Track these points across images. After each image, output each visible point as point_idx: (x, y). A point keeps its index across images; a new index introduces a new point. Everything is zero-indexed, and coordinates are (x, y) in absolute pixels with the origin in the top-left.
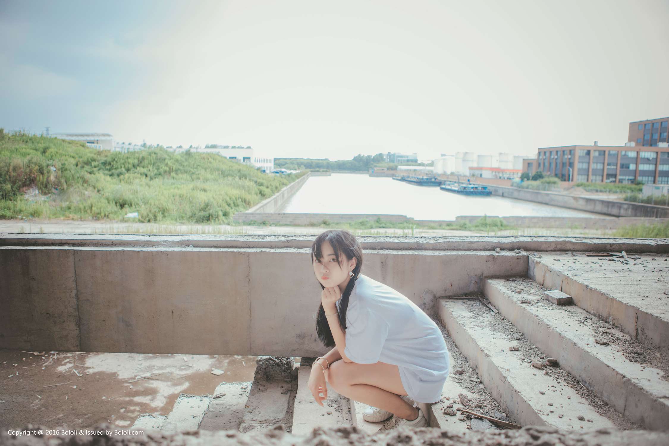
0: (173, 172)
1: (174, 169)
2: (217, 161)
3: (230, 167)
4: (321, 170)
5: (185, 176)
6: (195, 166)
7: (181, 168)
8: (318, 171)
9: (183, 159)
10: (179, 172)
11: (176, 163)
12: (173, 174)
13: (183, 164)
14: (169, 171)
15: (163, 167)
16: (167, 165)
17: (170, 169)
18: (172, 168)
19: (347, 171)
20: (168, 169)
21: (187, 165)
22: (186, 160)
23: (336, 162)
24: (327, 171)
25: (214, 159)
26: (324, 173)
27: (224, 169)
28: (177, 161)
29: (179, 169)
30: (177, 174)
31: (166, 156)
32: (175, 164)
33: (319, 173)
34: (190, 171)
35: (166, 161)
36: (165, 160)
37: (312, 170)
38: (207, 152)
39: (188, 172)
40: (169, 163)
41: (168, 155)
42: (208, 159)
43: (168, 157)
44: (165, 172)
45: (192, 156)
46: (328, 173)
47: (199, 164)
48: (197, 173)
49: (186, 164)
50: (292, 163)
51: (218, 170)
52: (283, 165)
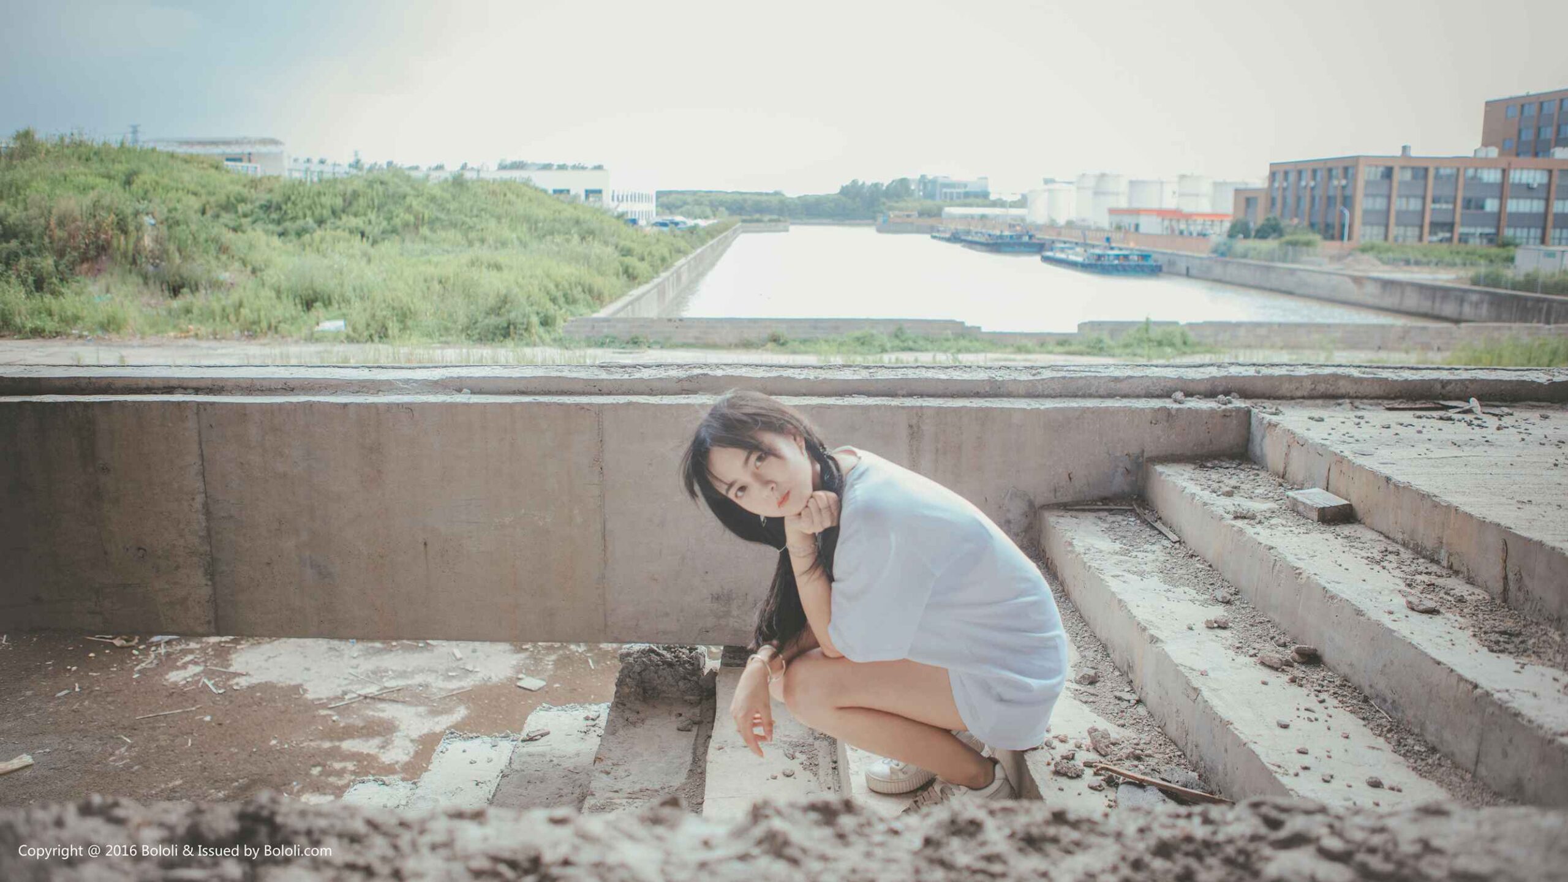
0: (423, 225)
1: (426, 217)
2: (526, 199)
3: (555, 212)
4: (766, 218)
5: (452, 234)
6: (475, 212)
7: (443, 216)
8: (758, 221)
9: (448, 196)
10: (438, 225)
11: (432, 205)
12: (425, 230)
13: (448, 206)
14: (415, 224)
15: (402, 214)
16: (409, 209)
17: (416, 218)
18: (421, 216)
19: (825, 221)
20: (411, 218)
21: (455, 211)
22: (454, 198)
23: (799, 198)
24: (779, 221)
25: (518, 196)
26: (773, 224)
27: (541, 218)
28: (433, 199)
29: (437, 219)
30: (433, 230)
31: (408, 190)
32: (427, 207)
33: (761, 225)
34: (463, 223)
35: (408, 200)
36: (405, 197)
37: (744, 217)
38: (501, 178)
39: (459, 226)
40: (414, 203)
41: (412, 187)
42: (505, 195)
43: (412, 192)
44: (406, 225)
45: (468, 189)
46: (781, 226)
47: (484, 206)
48: (479, 227)
49: (453, 206)
50: (699, 203)
51: (527, 219)
52: (678, 207)
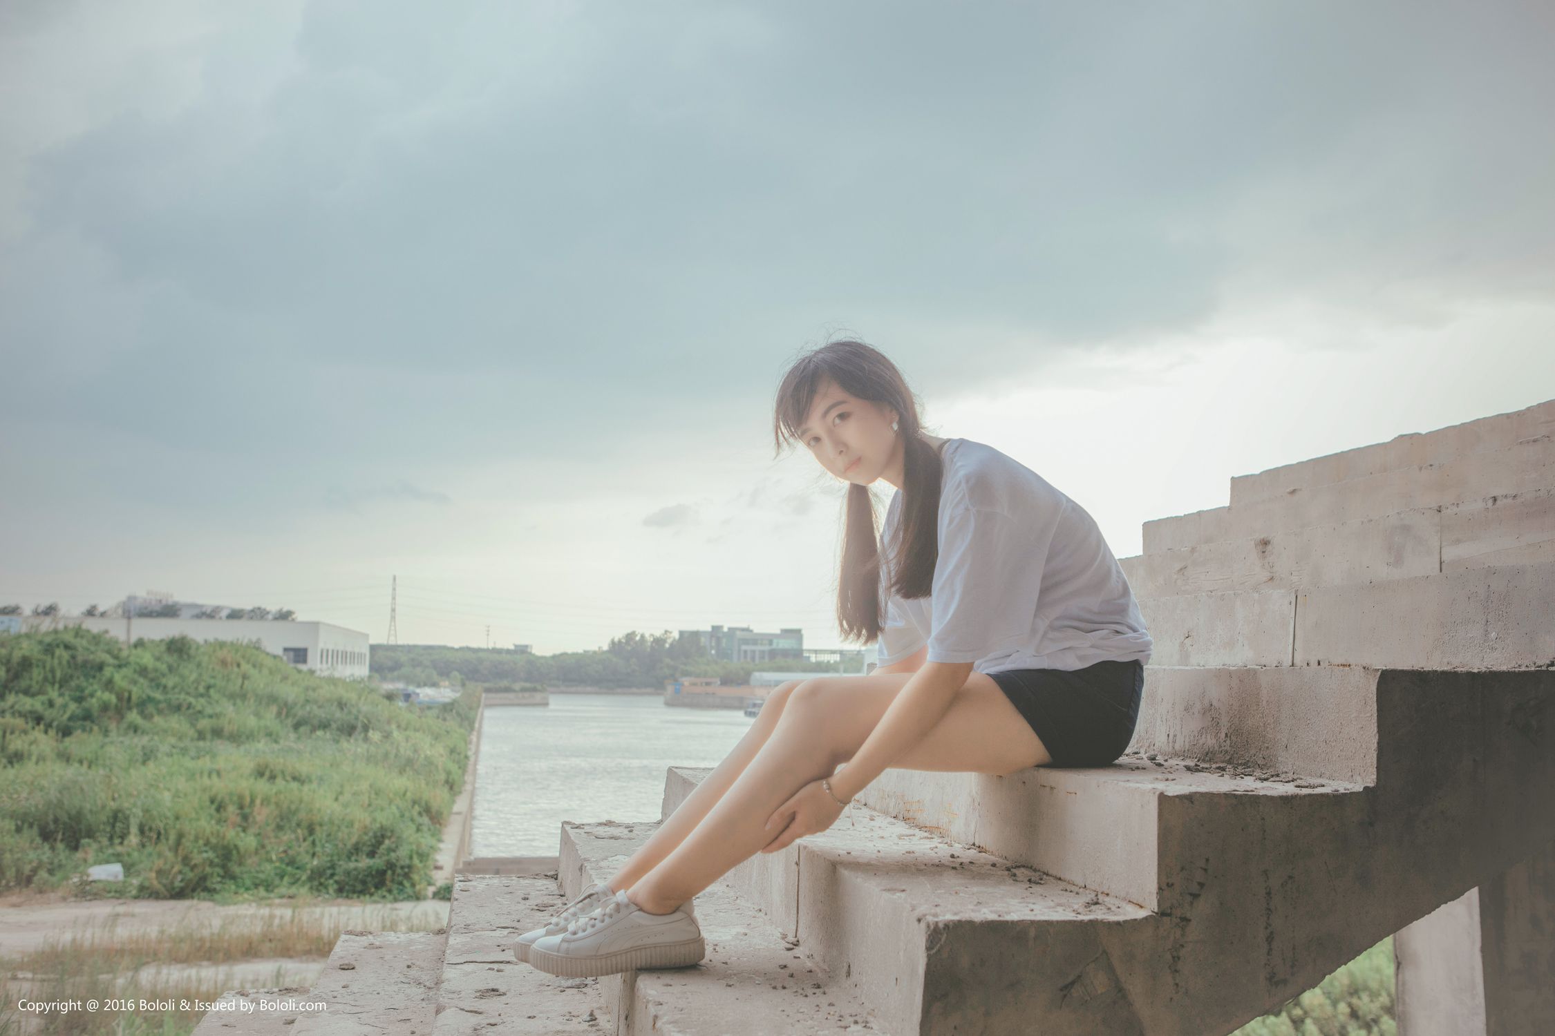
0: (130, 709)
1: (134, 698)
2: (265, 671)
3: (307, 689)
4: (517, 686)
5: (176, 722)
6: (201, 690)
7: (158, 695)
8: (507, 690)
9: (164, 667)
10: (150, 708)
11: (141, 680)
12: (133, 716)
13: (164, 681)
14: (116, 706)
15: (99, 693)
16: (109, 685)
17: (120, 698)
18: (126, 695)
19: (589, 689)
20: (111, 698)
21: (174, 688)
22: (170, 669)
23: (554, 657)
24: (534, 690)
25: (254, 666)
26: (527, 695)
27: (290, 700)
28: (143, 671)
29: (150, 699)
30: (147, 717)
32: (135, 683)
33: (511, 695)
34: (189, 706)
35: (108, 672)
36: (101, 667)
37: (487, 685)
38: (216, 640)
39: (184, 709)
40: (117, 678)
41: (109, 652)
42: (239, 665)
43: (110, 660)
44: (105, 707)
45: (189, 656)
46: (538, 697)
47: (212, 681)
48: (209, 711)
49: (170, 681)
50: (415, 663)
51: (272, 699)
52: (392, 669)
